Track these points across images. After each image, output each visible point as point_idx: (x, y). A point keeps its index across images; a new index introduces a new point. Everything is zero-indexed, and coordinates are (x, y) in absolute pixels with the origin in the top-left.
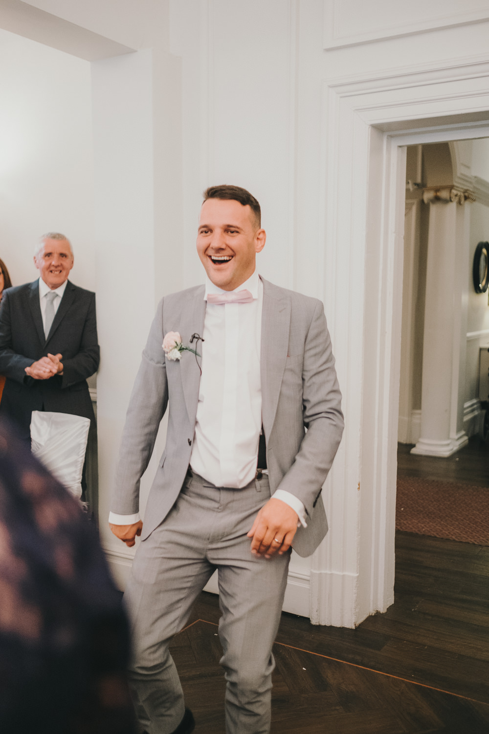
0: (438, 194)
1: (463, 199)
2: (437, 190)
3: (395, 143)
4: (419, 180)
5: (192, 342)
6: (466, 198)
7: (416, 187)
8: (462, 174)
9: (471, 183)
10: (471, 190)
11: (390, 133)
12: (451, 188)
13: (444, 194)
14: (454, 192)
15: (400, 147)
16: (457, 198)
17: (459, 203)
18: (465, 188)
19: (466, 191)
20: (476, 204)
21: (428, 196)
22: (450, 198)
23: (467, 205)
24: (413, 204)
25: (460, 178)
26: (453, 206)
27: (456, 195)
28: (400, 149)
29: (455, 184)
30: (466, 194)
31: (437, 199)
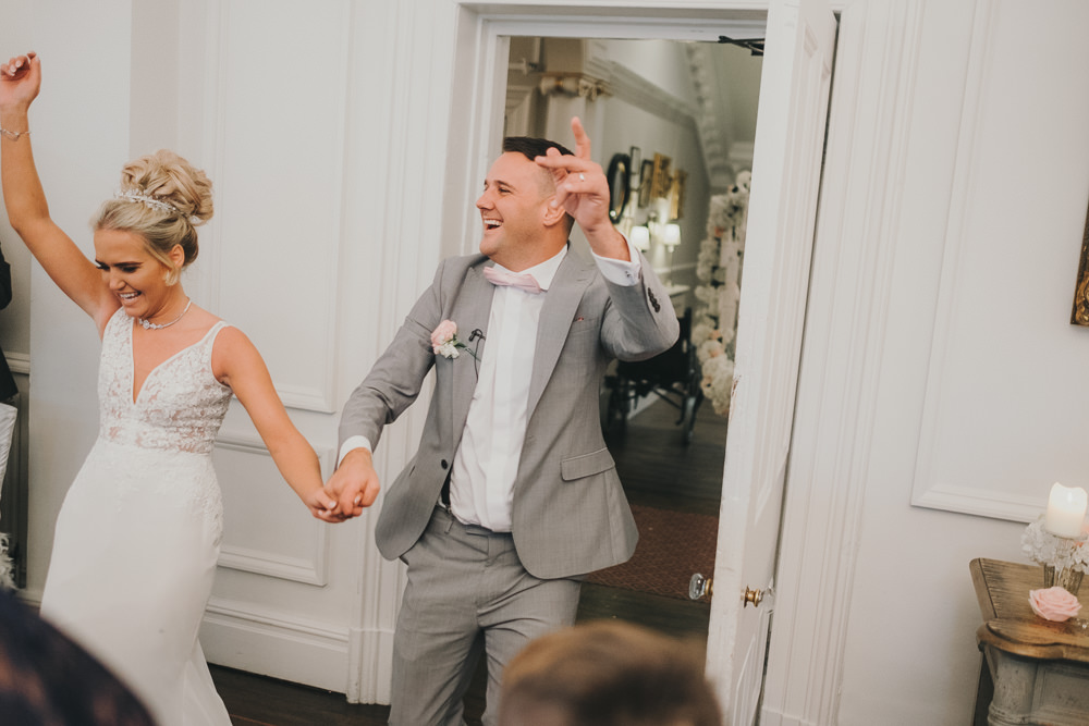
0: (561, 83)
1: (594, 93)
2: (560, 77)
3: (494, 31)
4: (536, 59)
5: (471, 339)
6: (599, 92)
7: (530, 68)
8: (595, 58)
9: (606, 70)
10: (606, 80)
11: (486, 17)
12: (579, 76)
13: (568, 84)
14: (583, 82)
15: (500, 36)
16: (587, 91)
17: (589, 98)
18: (600, 77)
19: (599, 82)
20: (613, 100)
21: (547, 84)
22: (578, 90)
23: (600, 101)
24: (525, 92)
25: (591, 63)
26: (580, 102)
27: (586, 88)
28: (500, 39)
29: (585, 72)
30: (600, 87)
31: (559, 90)
